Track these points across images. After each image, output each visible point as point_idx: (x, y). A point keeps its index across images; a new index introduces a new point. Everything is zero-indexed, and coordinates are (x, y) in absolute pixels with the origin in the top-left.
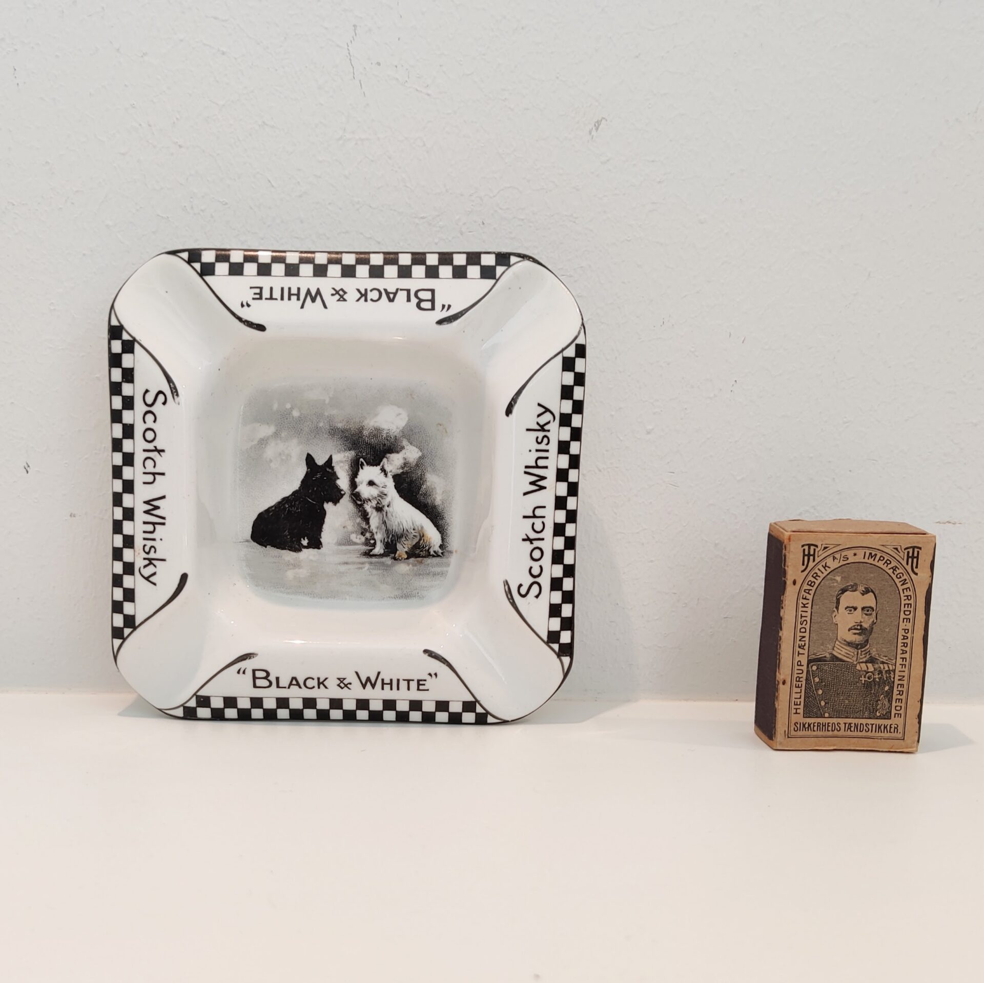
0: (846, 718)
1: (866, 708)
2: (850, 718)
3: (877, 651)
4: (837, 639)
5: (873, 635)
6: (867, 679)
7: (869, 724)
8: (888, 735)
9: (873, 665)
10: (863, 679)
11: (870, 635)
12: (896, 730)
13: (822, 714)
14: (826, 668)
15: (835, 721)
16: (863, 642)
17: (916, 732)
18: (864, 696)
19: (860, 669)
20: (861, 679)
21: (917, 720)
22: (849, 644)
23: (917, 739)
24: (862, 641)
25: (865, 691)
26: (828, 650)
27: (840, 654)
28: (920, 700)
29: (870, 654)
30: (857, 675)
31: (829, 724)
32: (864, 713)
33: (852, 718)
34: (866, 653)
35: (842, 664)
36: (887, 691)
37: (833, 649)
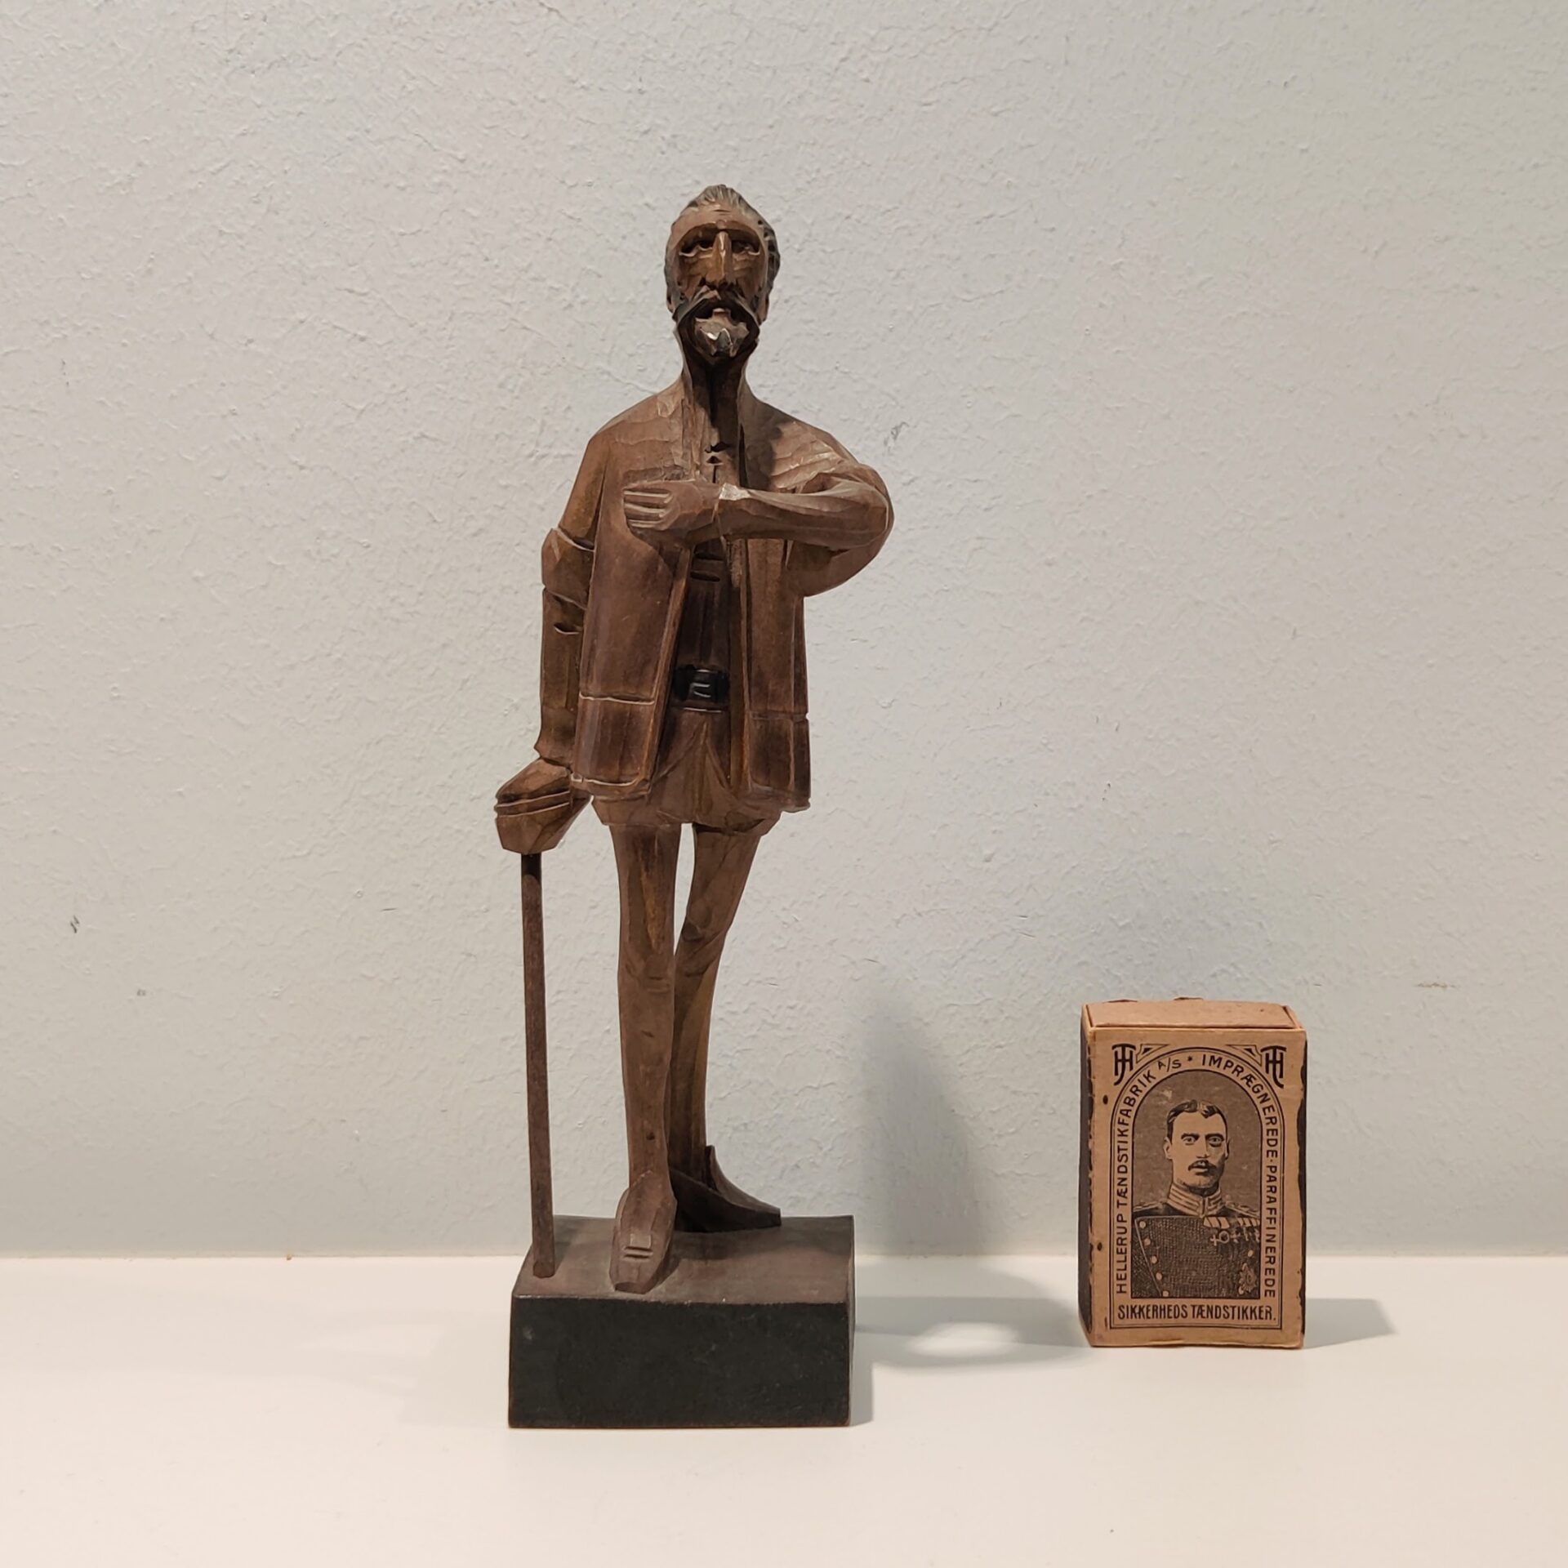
0: (1195, 1297)
1: (1223, 1283)
2: (1200, 1297)
3: (1232, 1199)
4: (1172, 1182)
5: (1225, 1176)
6: (1220, 1240)
7: (1228, 1305)
8: (1257, 1322)
9: (1228, 1221)
10: (1214, 1240)
11: (1221, 1175)
12: (1268, 1315)
13: (1160, 1291)
14: (1159, 1224)
15: (1179, 1302)
16: (1211, 1186)
17: (1299, 1318)
18: (1219, 1265)
19: (1209, 1225)
20: (1212, 1240)
21: (1299, 1300)
22: (1191, 1189)
23: (1300, 1327)
24: (1209, 1184)
25: (1218, 1258)
26: (1161, 1197)
27: (1178, 1203)
28: (1301, 1270)
29: (1221, 1204)
30: (1207, 1233)
31: (1171, 1308)
32: (1220, 1291)
33: (1204, 1298)
34: (1217, 1202)
35: (1183, 1219)
36: (1251, 1258)
37: (1168, 1197)
